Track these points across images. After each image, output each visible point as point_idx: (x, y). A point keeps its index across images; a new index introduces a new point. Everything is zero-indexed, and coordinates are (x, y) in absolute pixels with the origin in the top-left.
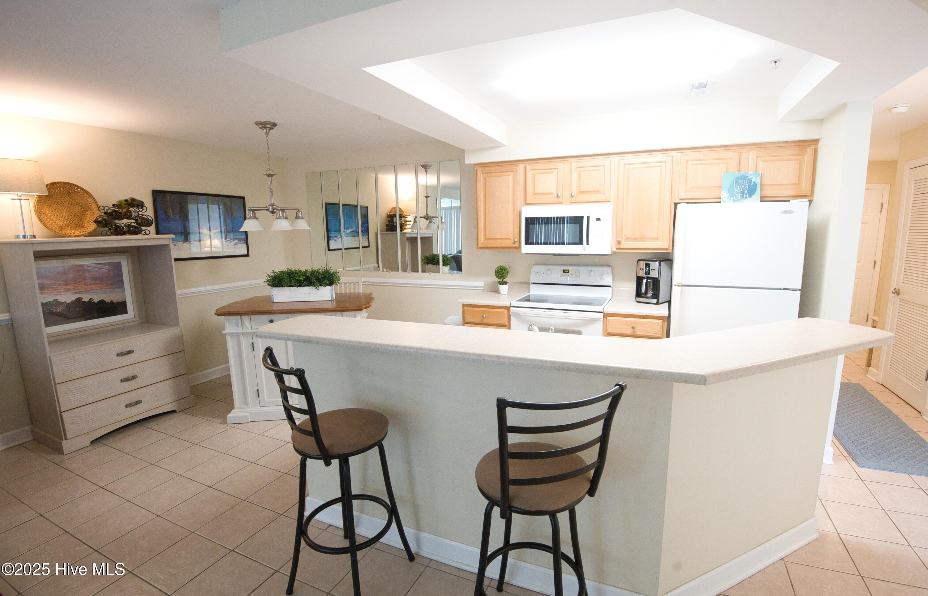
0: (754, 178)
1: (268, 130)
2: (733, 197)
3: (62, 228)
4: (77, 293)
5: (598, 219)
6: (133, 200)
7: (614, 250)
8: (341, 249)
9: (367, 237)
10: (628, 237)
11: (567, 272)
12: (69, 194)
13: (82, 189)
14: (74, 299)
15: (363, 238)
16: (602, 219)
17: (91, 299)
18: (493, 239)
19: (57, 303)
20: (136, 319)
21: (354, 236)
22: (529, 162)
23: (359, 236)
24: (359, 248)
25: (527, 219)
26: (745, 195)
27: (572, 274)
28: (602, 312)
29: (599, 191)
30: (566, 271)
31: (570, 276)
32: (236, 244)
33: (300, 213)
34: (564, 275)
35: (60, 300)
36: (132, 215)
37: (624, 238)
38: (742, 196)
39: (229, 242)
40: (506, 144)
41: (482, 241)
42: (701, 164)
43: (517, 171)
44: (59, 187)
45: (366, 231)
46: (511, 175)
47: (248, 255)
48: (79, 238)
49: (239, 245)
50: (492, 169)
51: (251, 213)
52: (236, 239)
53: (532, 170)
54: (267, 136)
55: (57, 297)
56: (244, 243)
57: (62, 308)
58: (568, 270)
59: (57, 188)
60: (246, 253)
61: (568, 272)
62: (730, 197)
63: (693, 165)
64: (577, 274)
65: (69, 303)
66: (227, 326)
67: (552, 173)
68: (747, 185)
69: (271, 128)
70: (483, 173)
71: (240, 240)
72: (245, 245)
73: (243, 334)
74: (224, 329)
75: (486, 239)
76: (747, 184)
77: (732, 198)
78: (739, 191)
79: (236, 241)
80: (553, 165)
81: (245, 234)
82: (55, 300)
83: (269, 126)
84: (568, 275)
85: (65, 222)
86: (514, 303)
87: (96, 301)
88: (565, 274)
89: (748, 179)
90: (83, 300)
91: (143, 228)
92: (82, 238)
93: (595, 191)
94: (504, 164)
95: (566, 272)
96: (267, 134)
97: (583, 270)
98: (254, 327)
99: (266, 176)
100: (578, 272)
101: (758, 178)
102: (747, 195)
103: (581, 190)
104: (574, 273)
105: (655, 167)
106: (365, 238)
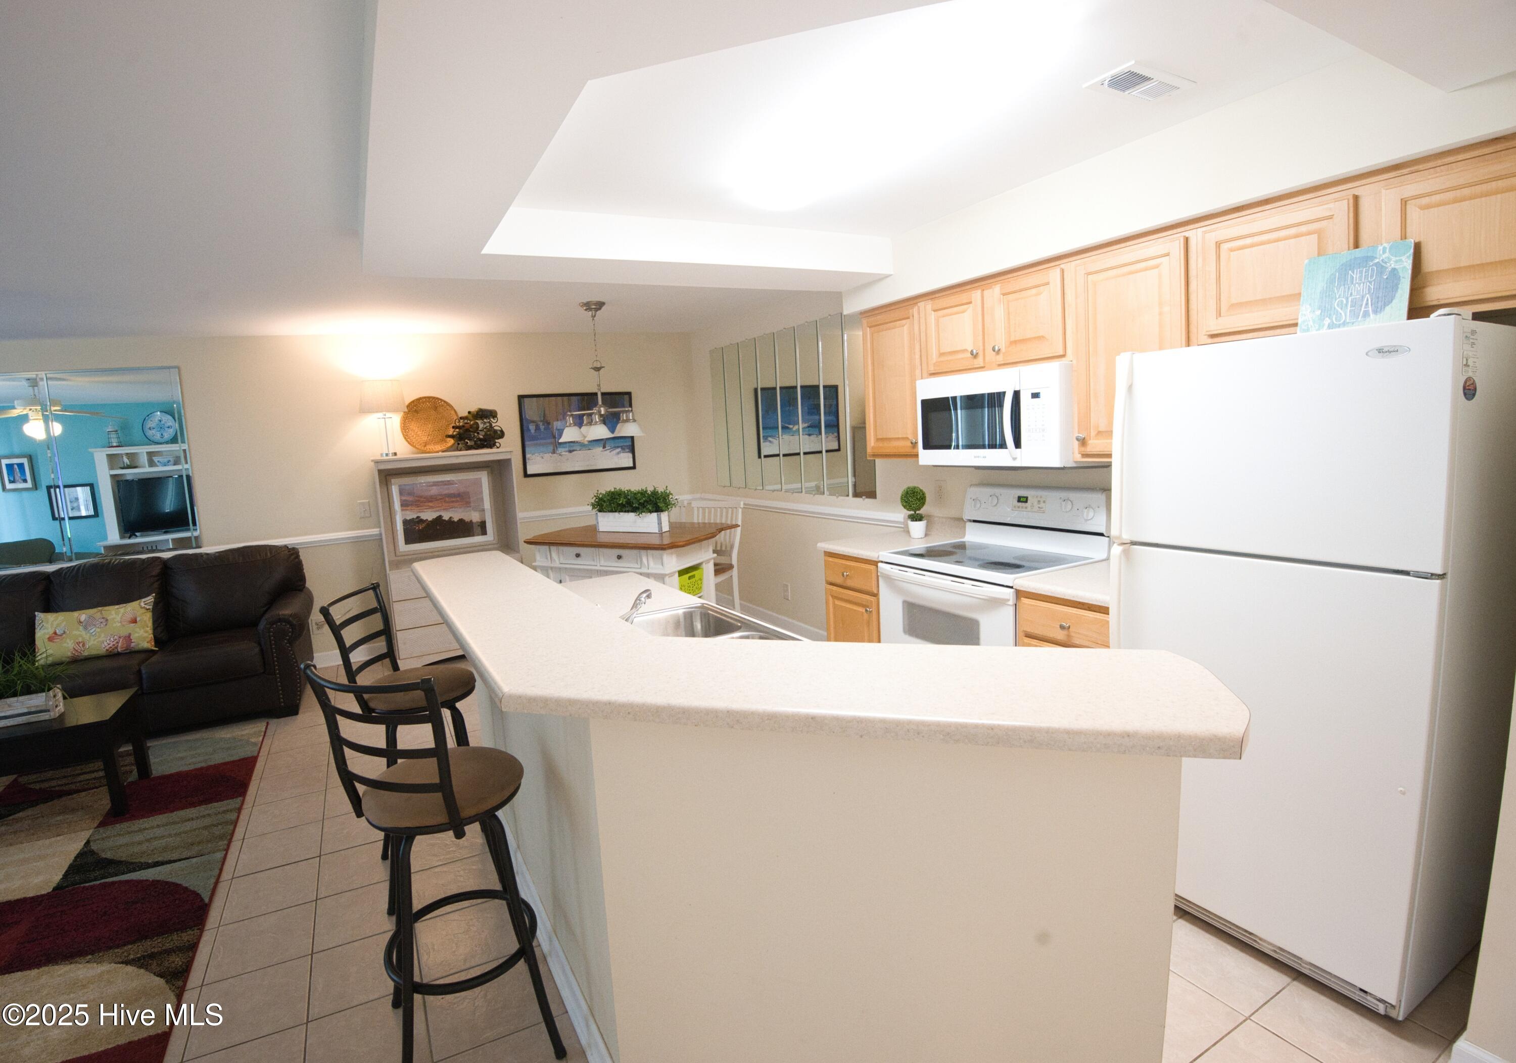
0: (1394, 259)
1: (594, 312)
2: (1330, 317)
3: (426, 444)
4: (438, 511)
5: (1035, 395)
6: (481, 410)
7: (1078, 458)
8: (778, 455)
9: (836, 434)
10: (1100, 430)
11: (1024, 502)
12: (436, 408)
13: (445, 402)
14: (435, 517)
15: (827, 437)
16: (1041, 395)
17: (451, 518)
18: (886, 439)
19: (419, 521)
20: (494, 542)
21: (810, 435)
22: (931, 297)
23: (820, 433)
24: (821, 452)
25: (924, 403)
26: (1363, 309)
27: (1032, 506)
28: (1012, 587)
29: (1043, 337)
30: (1022, 499)
31: (1029, 509)
32: (618, 453)
33: (631, 414)
34: (1019, 507)
35: (422, 518)
36: (479, 427)
37: (1093, 433)
38: (1355, 315)
39: (609, 451)
40: (892, 273)
41: (872, 444)
42: (1252, 246)
43: (913, 316)
44: (425, 402)
45: (834, 426)
46: (906, 324)
47: (634, 467)
48: (437, 454)
49: (622, 455)
50: (880, 318)
51: (571, 419)
52: (618, 447)
53: (935, 311)
54: (593, 319)
55: (419, 515)
56: (629, 452)
57: (424, 525)
58: (1027, 498)
59: (423, 404)
60: (631, 465)
61: (1026, 502)
62: (1321, 318)
63: (1232, 250)
64: (1042, 505)
65: (430, 521)
66: (538, 557)
67: (963, 312)
68: (1370, 282)
69: (597, 310)
70: (870, 327)
71: (623, 448)
72: (630, 455)
73: (552, 568)
74: (535, 561)
75: (878, 440)
76: (1372, 276)
77: (1327, 321)
78: (1347, 299)
79: (619, 450)
80: (964, 297)
81: (630, 440)
82: (418, 517)
83: (594, 307)
84: (1026, 508)
85: (429, 438)
86: (885, 555)
87: (456, 520)
88: (1020, 504)
89: (1377, 264)
90: (443, 518)
91: (497, 441)
92: (440, 454)
93: (1035, 338)
94: (897, 307)
95: (1022, 502)
96: (593, 317)
97: (1053, 498)
98: (562, 561)
99: (593, 371)
100: (1044, 502)
101: (1403, 258)
102: (1370, 309)
103: (1013, 339)
104: (1036, 503)
105: (1146, 269)
106: (832, 437)
